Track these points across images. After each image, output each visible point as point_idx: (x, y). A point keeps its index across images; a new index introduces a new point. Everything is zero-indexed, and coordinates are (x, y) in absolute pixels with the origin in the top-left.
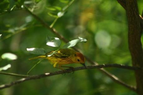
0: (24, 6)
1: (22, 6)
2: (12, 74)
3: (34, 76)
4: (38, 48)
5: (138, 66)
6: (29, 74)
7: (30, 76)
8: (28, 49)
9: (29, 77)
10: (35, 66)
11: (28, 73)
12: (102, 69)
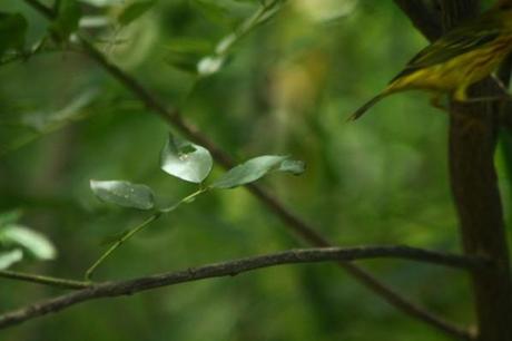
0: (79, 36)
1: (73, 38)
2: (41, 277)
3: (107, 283)
4: (128, 183)
5: (481, 253)
6: (90, 276)
7: (98, 285)
8: (94, 185)
9: (92, 288)
10: (113, 247)
11: (89, 271)
12: (356, 263)
